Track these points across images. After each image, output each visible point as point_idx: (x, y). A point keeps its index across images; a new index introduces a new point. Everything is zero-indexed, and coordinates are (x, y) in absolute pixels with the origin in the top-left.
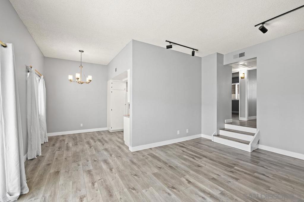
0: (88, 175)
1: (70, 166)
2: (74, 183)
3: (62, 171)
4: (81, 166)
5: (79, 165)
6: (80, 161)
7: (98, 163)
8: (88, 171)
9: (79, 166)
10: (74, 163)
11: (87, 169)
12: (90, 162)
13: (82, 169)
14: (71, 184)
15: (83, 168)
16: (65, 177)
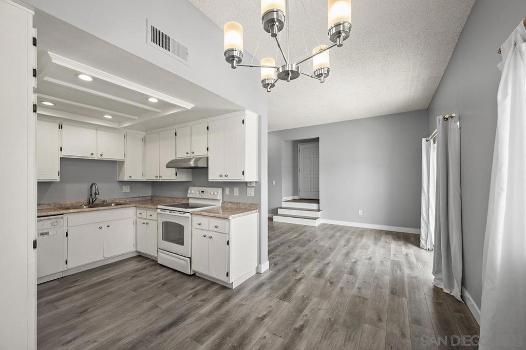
0: (355, 270)
1: (373, 294)
2: (373, 270)
3: (387, 292)
4: (357, 285)
5: (359, 288)
6: (353, 295)
7: (331, 278)
8: (352, 275)
9: (360, 286)
10: (365, 297)
11: (351, 277)
12: (340, 285)
13: (358, 281)
14: (376, 270)
15: (356, 281)
16: (383, 280)
